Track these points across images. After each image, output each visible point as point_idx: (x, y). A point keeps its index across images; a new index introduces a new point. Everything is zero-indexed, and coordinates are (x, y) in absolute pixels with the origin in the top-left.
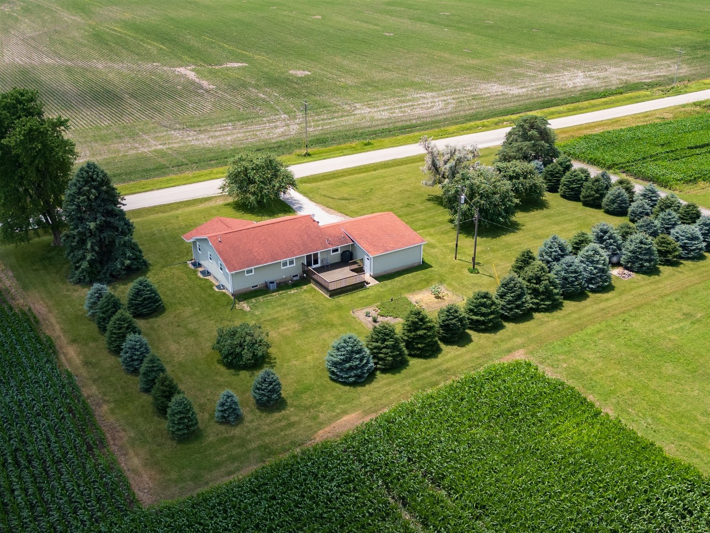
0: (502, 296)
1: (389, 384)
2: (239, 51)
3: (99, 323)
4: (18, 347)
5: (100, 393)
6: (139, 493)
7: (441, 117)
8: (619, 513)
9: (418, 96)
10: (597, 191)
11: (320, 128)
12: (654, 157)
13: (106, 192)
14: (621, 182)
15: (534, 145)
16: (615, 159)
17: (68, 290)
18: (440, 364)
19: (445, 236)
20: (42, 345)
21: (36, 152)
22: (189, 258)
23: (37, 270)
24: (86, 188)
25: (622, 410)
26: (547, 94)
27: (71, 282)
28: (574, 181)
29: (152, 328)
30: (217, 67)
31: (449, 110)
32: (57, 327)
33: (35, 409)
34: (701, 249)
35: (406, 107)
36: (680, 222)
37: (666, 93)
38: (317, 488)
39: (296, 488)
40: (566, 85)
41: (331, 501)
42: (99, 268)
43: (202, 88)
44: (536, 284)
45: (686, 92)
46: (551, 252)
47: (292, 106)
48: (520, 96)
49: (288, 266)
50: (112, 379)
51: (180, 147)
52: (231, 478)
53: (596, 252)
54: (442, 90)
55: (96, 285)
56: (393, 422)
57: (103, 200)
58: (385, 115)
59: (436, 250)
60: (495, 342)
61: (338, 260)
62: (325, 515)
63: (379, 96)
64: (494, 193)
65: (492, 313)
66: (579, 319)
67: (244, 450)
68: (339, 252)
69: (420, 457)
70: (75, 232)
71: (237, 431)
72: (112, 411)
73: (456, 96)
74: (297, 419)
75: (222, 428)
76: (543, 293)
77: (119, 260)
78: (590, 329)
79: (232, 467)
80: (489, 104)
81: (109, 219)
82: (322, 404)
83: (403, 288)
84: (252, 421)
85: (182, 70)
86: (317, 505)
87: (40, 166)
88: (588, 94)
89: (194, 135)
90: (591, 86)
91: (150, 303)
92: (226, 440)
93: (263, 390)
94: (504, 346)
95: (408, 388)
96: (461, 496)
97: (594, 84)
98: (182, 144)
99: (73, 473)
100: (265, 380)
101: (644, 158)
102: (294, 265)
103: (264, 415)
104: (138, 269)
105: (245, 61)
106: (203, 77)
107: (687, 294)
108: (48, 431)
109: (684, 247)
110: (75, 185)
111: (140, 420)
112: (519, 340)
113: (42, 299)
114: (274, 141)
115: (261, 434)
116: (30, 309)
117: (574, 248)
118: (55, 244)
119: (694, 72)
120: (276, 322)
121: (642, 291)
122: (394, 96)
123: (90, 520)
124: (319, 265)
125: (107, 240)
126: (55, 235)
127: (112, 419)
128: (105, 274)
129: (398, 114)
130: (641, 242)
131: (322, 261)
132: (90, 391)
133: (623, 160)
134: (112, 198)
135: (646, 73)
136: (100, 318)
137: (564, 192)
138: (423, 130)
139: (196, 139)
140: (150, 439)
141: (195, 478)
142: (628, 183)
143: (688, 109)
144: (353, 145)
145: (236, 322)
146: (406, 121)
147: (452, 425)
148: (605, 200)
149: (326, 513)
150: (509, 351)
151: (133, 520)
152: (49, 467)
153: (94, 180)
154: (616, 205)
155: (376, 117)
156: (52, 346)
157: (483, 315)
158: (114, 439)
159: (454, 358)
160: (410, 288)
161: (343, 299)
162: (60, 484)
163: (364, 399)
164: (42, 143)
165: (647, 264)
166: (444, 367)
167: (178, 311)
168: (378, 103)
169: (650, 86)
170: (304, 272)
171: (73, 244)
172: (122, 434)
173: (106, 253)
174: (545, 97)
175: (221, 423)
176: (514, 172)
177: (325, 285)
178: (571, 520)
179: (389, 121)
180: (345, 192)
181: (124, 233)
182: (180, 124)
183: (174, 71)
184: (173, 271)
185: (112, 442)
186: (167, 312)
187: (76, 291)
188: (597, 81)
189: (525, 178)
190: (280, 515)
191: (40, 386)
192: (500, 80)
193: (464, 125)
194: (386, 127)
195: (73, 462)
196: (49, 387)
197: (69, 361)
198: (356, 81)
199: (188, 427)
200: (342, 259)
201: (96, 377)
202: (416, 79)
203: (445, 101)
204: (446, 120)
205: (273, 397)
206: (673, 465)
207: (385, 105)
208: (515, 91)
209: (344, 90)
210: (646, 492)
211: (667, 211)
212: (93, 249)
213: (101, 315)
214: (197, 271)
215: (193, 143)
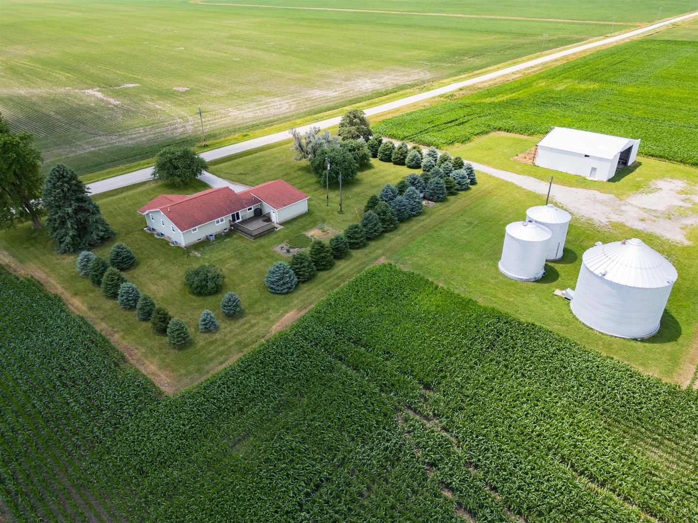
0: (365, 226)
1: (309, 290)
2: (130, 75)
3: (93, 279)
4: (34, 305)
5: (109, 327)
6: (162, 387)
7: (289, 114)
8: (464, 341)
9: (269, 100)
10: (401, 154)
11: (208, 127)
12: (426, 131)
13: (76, 185)
14: (414, 148)
15: (358, 128)
16: (404, 133)
17: (58, 259)
18: (337, 273)
19: (316, 192)
20: (52, 300)
21: (12, 160)
22: (144, 226)
23: (27, 248)
24: (59, 183)
25: (449, 283)
26: (352, 95)
27: (58, 253)
28: (386, 149)
29: (133, 277)
30: (117, 88)
31: (293, 109)
32: (58, 286)
33: (64, 346)
34: (468, 184)
35: (263, 108)
36: (453, 169)
37: (422, 90)
38: (284, 361)
39: (271, 363)
40: (361, 88)
41: (295, 367)
42: (79, 241)
43: (110, 104)
44: (384, 215)
45: (433, 89)
46: (387, 195)
47: (183, 113)
48: (335, 97)
49: (220, 223)
50: (114, 316)
51: (109, 148)
52: (224, 366)
53: (414, 192)
54: (284, 96)
55: (84, 253)
56: (320, 312)
57: (74, 191)
58: (251, 115)
59: (314, 202)
60: (366, 255)
61: (252, 215)
62: (295, 376)
63: (243, 102)
64: (344, 162)
65: (361, 237)
66: (411, 233)
67: (226, 347)
68: (253, 210)
69: (343, 330)
70: (56, 216)
71: (217, 336)
72: (123, 338)
73: (295, 100)
74: (256, 321)
75: (206, 335)
76: (388, 221)
77: (94, 233)
78: (419, 239)
79: (222, 359)
80: (317, 103)
81: (81, 204)
82: (269, 309)
83: (300, 229)
84: (226, 328)
85: (90, 91)
86: (288, 371)
87: (17, 170)
88: (376, 94)
89: (116, 139)
90: (377, 88)
91: (127, 260)
92: (212, 343)
93: (230, 306)
94: (373, 256)
95: (322, 290)
96: (374, 349)
97: (378, 87)
98: (109, 146)
99: (110, 383)
100: (230, 300)
101: (421, 132)
102: (224, 221)
103: (232, 322)
104: (109, 238)
105: (137, 83)
106: (108, 96)
107: (466, 211)
108: (80, 359)
109: (459, 183)
110: (50, 182)
111: (146, 340)
112: (380, 251)
113: (39, 268)
114: (178, 138)
115: (234, 335)
116: (32, 277)
117: (400, 191)
118: (35, 227)
119: (434, 76)
120: (222, 261)
121: (441, 212)
122: (252, 102)
123: (134, 411)
124: (240, 220)
125: (82, 219)
126: (34, 220)
127: (125, 343)
128: (84, 244)
129: (259, 113)
130: (437, 183)
131: (242, 217)
132: (101, 327)
133: (409, 134)
134: (79, 188)
135: (406, 78)
136: (93, 275)
137: (382, 157)
138: (280, 123)
139: (119, 141)
140: (158, 351)
141: (198, 370)
142: (419, 148)
143: (437, 99)
144: (236, 136)
145: (193, 265)
146: (267, 118)
147: (357, 308)
148: (407, 160)
149: (295, 374)
150: (376, 258)
151: (166, 406)
152: (90, 383)
153: (64, 177)
154: (414, 162)
155: (245, 117)
156: (60, 300)
157: (356, 239)
158: (131, 356)
159: (345, 268)
160: (305, 228)
161: (263, 241)
162: (103, 393)
163: (296, 301)
164: (15, 153)
165: (441, 196)
166: (340, 274)
167: (149, 264)
168: (244, 107)
169: (412, 86)
170: (231, 226)
171: (56, 225)
172: (136, 351)
173: (82, 229)
174: (350, 97)
175: (204, 333)
176: (351, 146)
177: (249, 232)
178: (440, 350)
179: (255, 119)
180: (240, 169)
181: (93, 213)
182: (102, 131)
183: (84, 93)
184: (136, 236)
185: (130, 358)
186: (141, 265)
187: (65, 259)
188: (379, 85)
189: (359, 150)
190: (266, 382)
191: (62, 329)
192: (319, 87)
193: (306, 118)
194: (254, 123)
195: (108, 376)
196: (70, 329)
197: (77, 308)
198: (223, 92)
199: (184, 339)
200: (255, 214)
201: (102, 316)
202: (264, 90)
203: (288, 103)
204: (293, 116)
205: (237, 310)
206: (485, 309)
207: (249, 108)
208: (331, 94)
209: (217, 100)
210: (475, 327)
211: (446, 162)
212: (73, 228)
213: (94, 273)
214: (153, 234)
215: (117, 144)
